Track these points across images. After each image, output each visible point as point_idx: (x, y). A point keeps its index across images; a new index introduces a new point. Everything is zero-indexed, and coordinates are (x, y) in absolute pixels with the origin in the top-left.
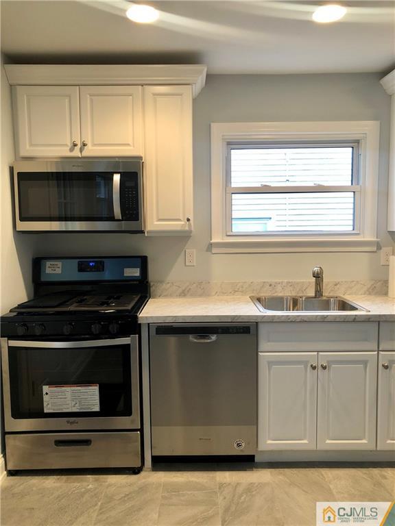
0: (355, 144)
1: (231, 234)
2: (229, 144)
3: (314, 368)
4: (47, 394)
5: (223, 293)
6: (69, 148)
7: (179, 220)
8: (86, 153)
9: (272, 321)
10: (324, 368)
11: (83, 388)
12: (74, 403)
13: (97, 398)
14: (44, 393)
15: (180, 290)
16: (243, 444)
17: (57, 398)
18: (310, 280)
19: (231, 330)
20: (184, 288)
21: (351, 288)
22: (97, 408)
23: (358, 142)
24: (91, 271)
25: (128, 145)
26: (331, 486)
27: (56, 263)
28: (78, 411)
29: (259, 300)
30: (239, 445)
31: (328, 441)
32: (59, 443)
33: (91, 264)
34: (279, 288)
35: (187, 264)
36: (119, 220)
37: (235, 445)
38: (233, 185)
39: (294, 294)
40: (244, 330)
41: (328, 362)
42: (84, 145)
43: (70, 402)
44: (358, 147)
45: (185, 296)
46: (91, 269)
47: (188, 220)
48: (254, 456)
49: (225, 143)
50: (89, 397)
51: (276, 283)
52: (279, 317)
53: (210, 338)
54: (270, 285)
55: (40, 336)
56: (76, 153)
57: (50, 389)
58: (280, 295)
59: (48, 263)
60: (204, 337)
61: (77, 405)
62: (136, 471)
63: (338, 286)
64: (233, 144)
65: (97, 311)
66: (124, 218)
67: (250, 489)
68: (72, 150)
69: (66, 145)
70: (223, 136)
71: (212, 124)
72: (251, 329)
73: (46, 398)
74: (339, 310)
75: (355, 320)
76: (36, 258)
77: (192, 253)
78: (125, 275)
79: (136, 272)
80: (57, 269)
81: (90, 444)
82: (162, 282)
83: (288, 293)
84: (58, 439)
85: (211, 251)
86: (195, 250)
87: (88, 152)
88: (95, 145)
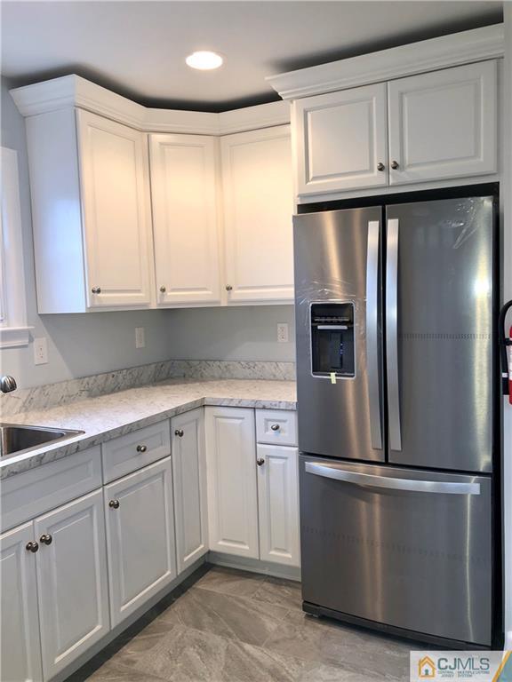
31: (57, 660)
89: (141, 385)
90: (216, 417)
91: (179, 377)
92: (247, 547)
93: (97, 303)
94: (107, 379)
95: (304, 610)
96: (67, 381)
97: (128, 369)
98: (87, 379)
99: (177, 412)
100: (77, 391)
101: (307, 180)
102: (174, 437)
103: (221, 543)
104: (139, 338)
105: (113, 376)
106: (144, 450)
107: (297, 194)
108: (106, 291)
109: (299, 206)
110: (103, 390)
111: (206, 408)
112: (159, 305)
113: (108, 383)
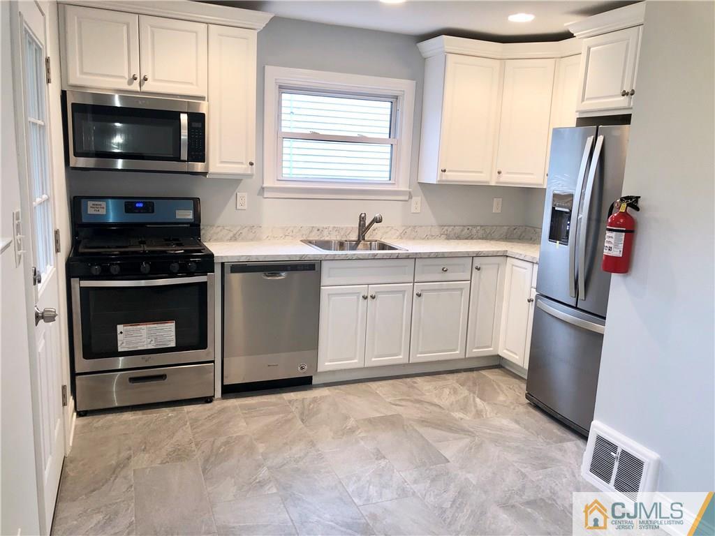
0: (394, 99)
1: (282, 179)
2: (280, 87)
3: (365, 298)
4: (121, 333)
5: (274, 237)
6: (126, 81)
7: (242, 163)
8: (146, 88)
9: (333, 259)
10: (373, 297)
11: (159, 325)
12: (150, 340)
13: (173, 333)
14: (118, 332)
15: (231, 234)
16: (306, 367)
17: (133, 336)
18: (353, 226)
19: (299, 268)
20: (235, 232)
21: (387, 233)
22: (173, 344)
23: (396, 97)
24: (139, 212)
25: (191, 84)
26: (378, 392)
27: (99, 203)
28: (153, 347)
29: (310, 242)
30: (302, 368)
31: (373, 359)
32: (133, 380)
33: (137, 205)
34: (326, 232)
35: (238, 207)
36: (185, 161)
37: (299, 368)
38: (284, 130)
39: (339, 238)
40: (309, 268)
41: (376, 292)
42: (145, 79)
43: (145, 339)
44: (397, 101)
45: (236, 240)
46: (139, 210)
47: (251, 164)
48: (311, 377)
49: (278, 87)
50: (166, 333)
51: (323, 228)
52: (339, 255)
53: (281, 276)
54: (318, 230)
55: (117, 275)
56: (135, 86)
57: (125, 328)
58: (327, 239)
59: (90, 203)
60: (274, 275)
61: (153, 342)
62: (208, 400)
63: (376, 231)
64: (283, 88)
65: (164, 252)
66: (190, 158)
67: (315, 400)
68: (130, 83)
69: (123, 77)
70: (276, 79)
71: (266, 67)
72: (316, 266)
73: (120, 337)
74: (379, 250)
75: (390, 258)
76: (74, 197)
77: (243, 197)
78: (177, 217)
79: (189, 215)
80: (101, 210)
81: (166, 378)
82: (212, 226)
83: (334, 237)
84: (132, 376)
85: (263, 195)
86: (246, 194)
87: (147, 87)
88: (155, 80)
89: (492, 239)
90: (513, 265)
91: (527, 239)
92: (517, 357)
93: (444, 178)
94: (462, 231)
95: (527, 397)
96: (432, 226)
97: (481, 226)
98: (446, 228)
99: (478, 255)
100: (438, 233)
101: (583, 100)
102: (474, 270)
103: (505, 351)
104: (497, 206)
105: (468, 229)
106: (446, 271)
107: (575, 110)
108: (450, 171)
109: (578, 118)
110: (458, 237)
111: (508, 259)
112: (497, 183)
113: (463, 233)
